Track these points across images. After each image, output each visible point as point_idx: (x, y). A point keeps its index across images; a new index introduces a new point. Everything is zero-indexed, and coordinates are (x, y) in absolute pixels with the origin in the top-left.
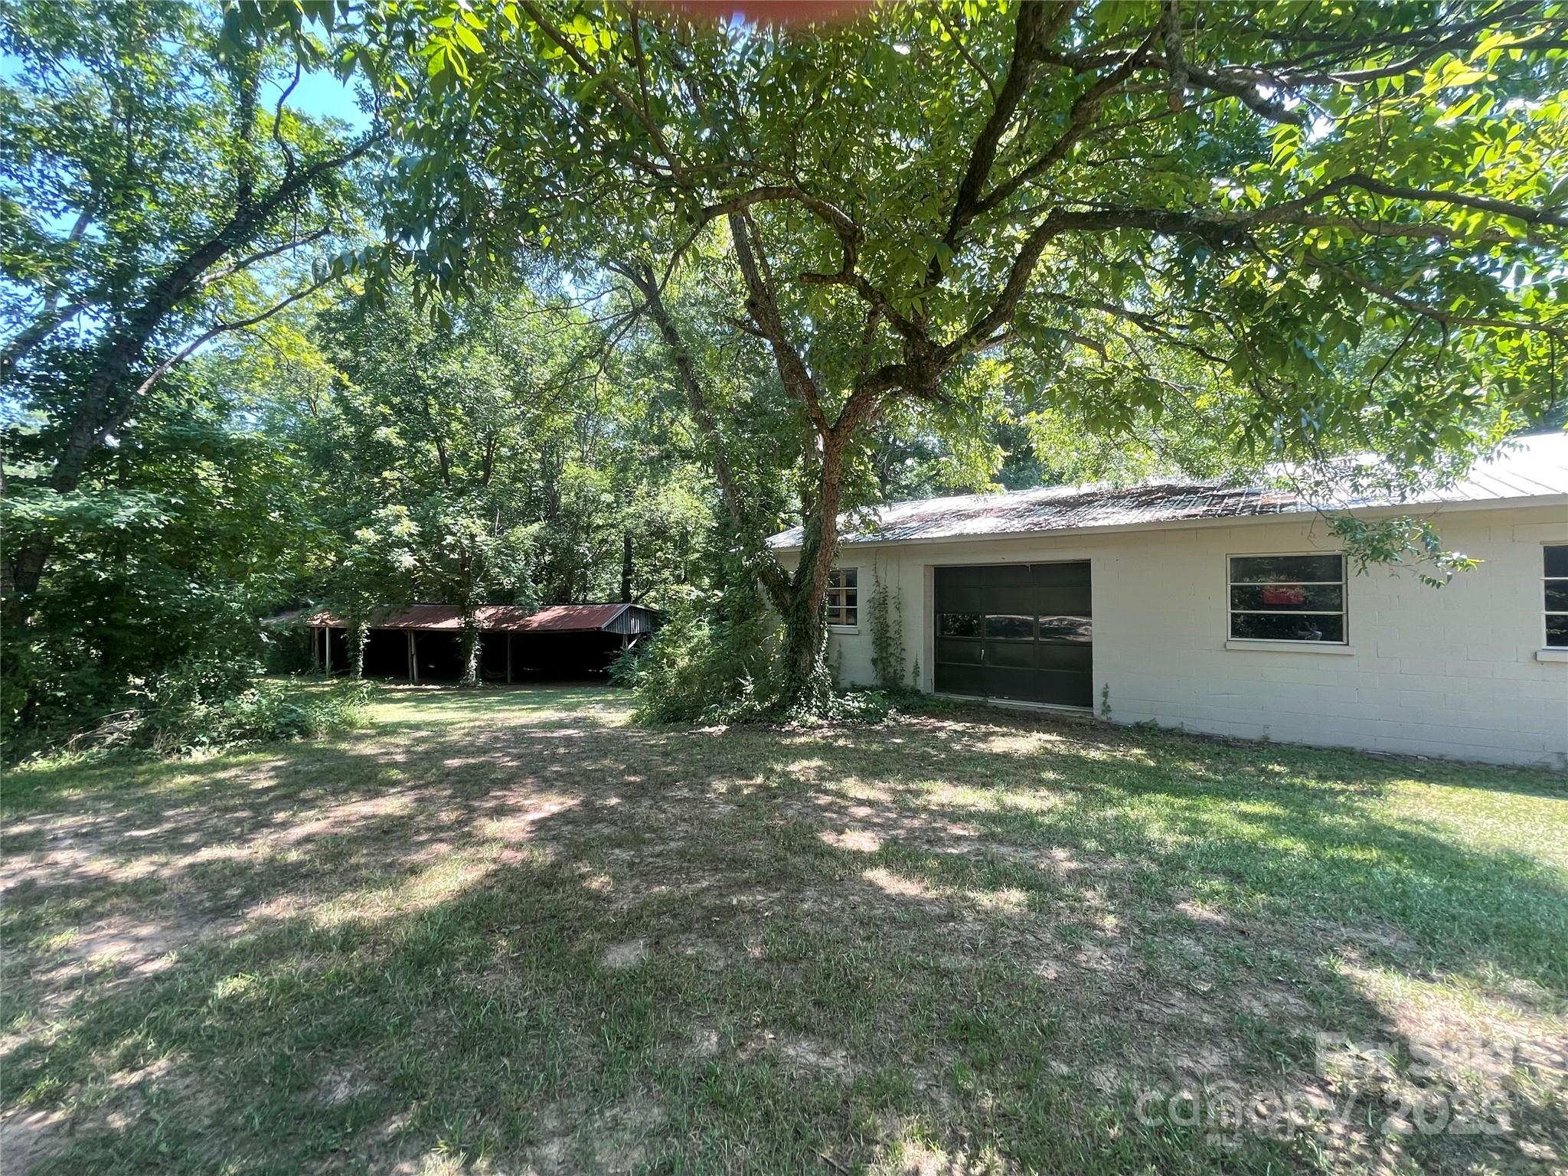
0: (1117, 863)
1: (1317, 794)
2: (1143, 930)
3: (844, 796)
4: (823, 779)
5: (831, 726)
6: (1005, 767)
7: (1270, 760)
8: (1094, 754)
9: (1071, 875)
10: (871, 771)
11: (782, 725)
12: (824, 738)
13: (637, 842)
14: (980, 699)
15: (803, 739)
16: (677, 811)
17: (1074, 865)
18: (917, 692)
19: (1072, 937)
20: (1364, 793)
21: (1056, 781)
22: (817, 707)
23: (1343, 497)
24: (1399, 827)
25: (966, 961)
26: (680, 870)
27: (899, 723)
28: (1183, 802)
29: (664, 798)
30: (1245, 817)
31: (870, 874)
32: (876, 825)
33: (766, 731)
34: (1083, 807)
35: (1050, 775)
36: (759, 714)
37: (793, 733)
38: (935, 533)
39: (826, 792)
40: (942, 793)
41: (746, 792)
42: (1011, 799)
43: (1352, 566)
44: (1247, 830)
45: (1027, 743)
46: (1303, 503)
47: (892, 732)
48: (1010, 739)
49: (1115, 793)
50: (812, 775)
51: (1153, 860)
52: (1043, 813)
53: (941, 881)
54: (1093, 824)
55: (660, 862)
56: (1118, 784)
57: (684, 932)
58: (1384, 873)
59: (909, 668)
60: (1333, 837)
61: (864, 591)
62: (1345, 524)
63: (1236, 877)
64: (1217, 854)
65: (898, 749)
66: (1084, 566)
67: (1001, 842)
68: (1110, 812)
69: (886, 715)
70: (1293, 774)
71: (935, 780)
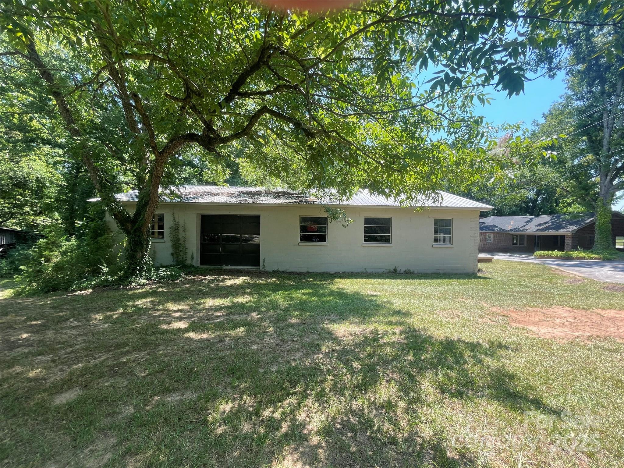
0: (272, 313)
1: (319, 285)
2: (280, 329)
3: (168, 310)
4: (155, 305)
5: (154, 283)
6: (233, 290)
7: (309, 278)
8: (261, 282)
9: (258, 319)
10: (177, 298)
11: (127, 285)
12: (151, 289)
13: (52, 350)
14: (219, 267)
15: (140, 291)
16: (75, 332)
17: (258, 316)
18: (193, 266)
19: (260, 337)
20: (329, 283)
21: (250, 292)
22: (145, 276)
23: (328, 201)
24: (336, 290)
25: (228, 352)
26: (87, 356)
27: (186, 279)
28: (288, 292)
29: (62, 328)
30: (303, 294)
31: (186, 335)
32: (184, 318)
33: (118, 289)
34: (260, 298)
35: (248, 290)
36: (112, 282)
37: (134, 288)
38: (202, 201)
39: (159, 310)
40: (210, 302)
41: (114, 317)
42: (235, 300)
43: (329, 221)
44: (304, 297)
45: (238, 281)
46: (318, 202)
47: (184, 283)
48: (232, 280)
49: (269, 293)
50: (149, 304)
51: (281, 310)
52: (247, 303)
53: (215, 331)
54: (263, 303)
55: (72, 355)
56: (269, 290)
57: (100, 378)
58: (333, 302)
59: (189, 256)
60: (324, 295)
61: (168, 223)
62: (328, 208)
63: (301, 310)
64: (297, 305)
65: (188, 289)
66: (258, 217)
67: (234, 315)
68: (268, 299)
69: (180, 276)
70: (314, 280)
71: (206, 298)
